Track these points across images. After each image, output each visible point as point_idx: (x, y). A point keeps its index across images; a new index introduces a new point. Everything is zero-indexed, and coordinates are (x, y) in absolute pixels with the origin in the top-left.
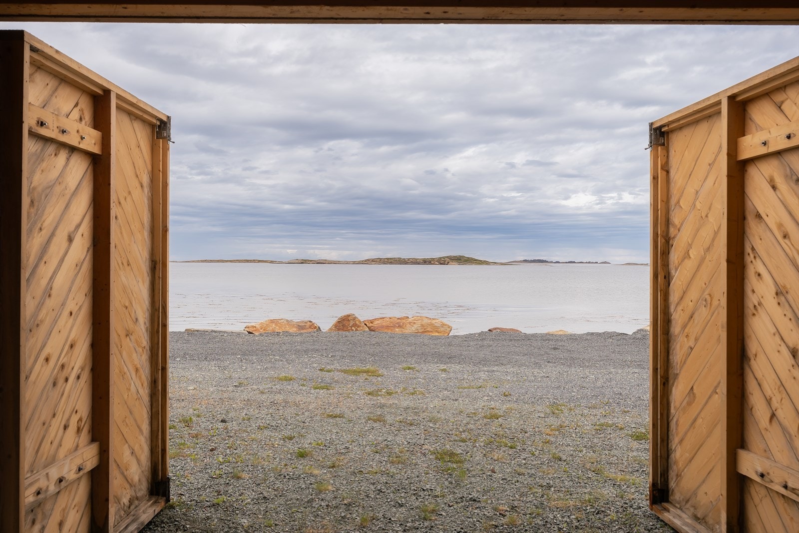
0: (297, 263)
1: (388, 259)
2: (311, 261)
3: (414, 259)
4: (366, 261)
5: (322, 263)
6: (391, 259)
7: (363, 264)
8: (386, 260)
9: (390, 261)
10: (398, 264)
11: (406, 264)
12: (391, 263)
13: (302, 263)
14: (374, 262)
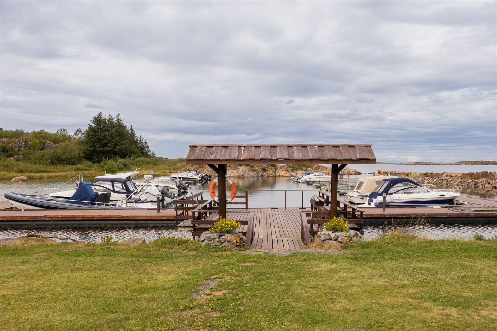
0: (412, 164)
1: (474, 161)
2: (421, 163)
3: (493, 161)
4: (458, 163)
5: (429, 164)
6: (476, 161)
7: (456, 164)
8: (473, 162)
9: (476, 163)
10: (482, 165)
11: (487, 165)
12: (477, 164)
13: (416, 164)
14: (464, 163)
